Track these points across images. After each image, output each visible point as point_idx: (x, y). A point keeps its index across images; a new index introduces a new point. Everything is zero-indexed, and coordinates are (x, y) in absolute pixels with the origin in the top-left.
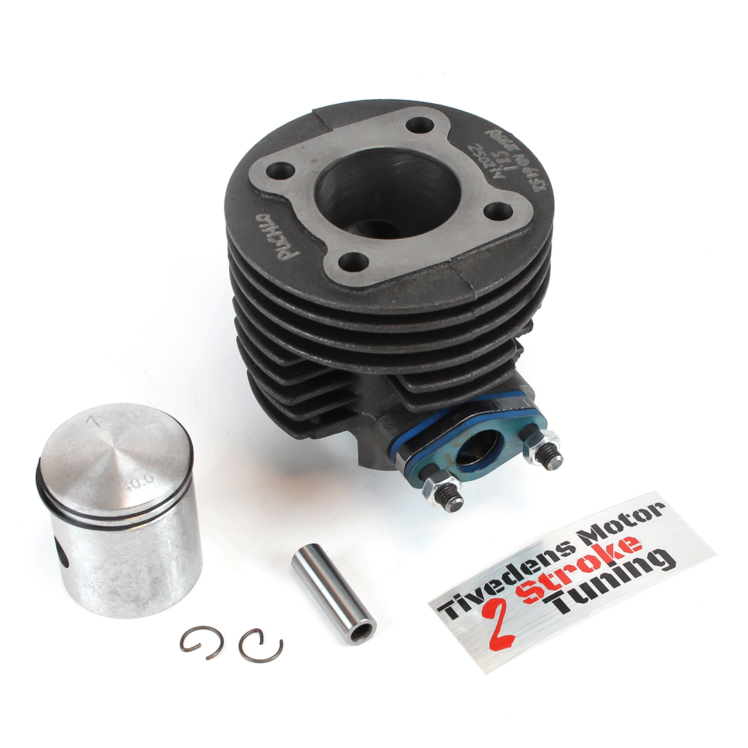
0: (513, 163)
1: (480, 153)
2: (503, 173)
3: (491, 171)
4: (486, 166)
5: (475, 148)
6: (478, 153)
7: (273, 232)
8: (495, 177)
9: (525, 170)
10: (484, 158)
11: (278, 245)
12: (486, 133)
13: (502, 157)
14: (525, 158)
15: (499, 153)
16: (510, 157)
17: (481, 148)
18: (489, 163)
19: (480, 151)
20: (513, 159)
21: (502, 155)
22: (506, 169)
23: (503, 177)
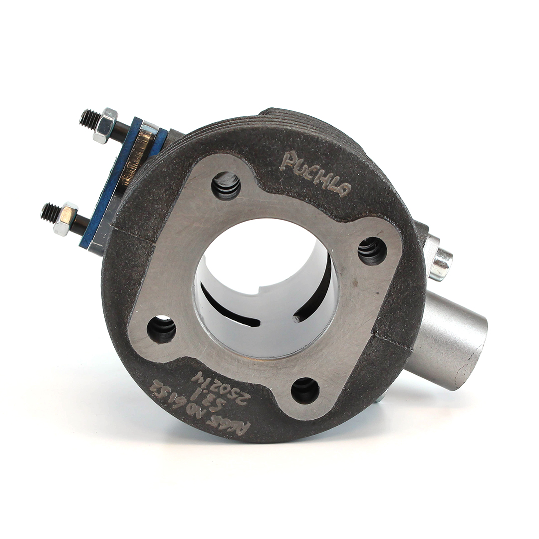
0: (198, 402)
1: (234, 396)
2: (197, 384)
3: (209, 380)
4: (218, 383)
5: (243, 398)
6: (236, 393)
7: (323, 179)
8: (200, 373)
9: (183, 400)
10: (226, 391)
11: (306, 166)
12: (249, 424)
13: (213, 403)
14: (195, 414)
15: (220, 408)
16: (207, 408)
17: (238, 401)
18: (218, 387)
19: (236, 398)
20: (203, 407)
21: (216, 406)
22: (199, 391)
23: (194, 379)
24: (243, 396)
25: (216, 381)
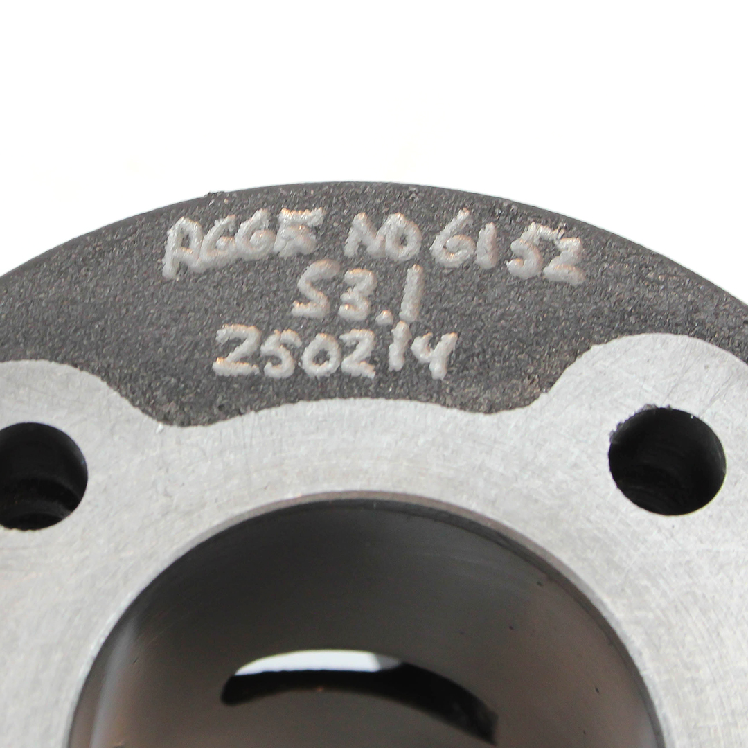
0: (390, 272)
1: (270, 346)
2: (428, 328)
3: (396, 363)
4: (356, 364)
5: (239, 353)
6: (275, 359)
8: (438, 369)
10: (312, 349)
12: (168, 268)
13: (334, 288)
14: (378, 222)
15: (305, 284)
16: (346, 264)
17: (250, 334)
18: (346, 350)
19: (261, 341)
20: (363, 259)
21: (321, 284)
22: (408, 309)
23: (448, 340)
24: (244, 359)
25: (369, 372)
